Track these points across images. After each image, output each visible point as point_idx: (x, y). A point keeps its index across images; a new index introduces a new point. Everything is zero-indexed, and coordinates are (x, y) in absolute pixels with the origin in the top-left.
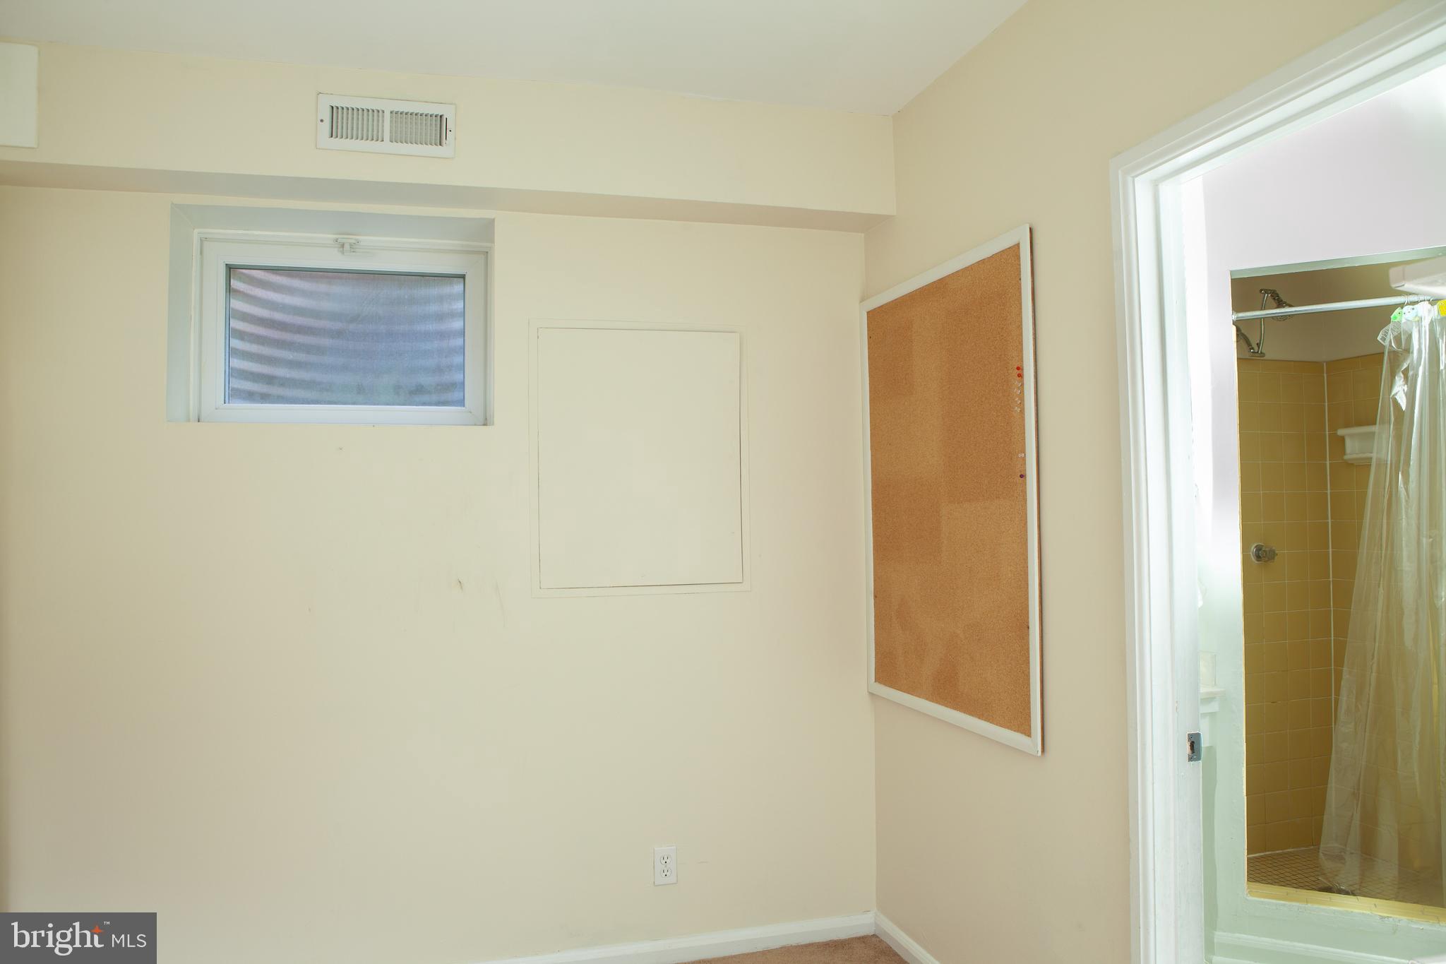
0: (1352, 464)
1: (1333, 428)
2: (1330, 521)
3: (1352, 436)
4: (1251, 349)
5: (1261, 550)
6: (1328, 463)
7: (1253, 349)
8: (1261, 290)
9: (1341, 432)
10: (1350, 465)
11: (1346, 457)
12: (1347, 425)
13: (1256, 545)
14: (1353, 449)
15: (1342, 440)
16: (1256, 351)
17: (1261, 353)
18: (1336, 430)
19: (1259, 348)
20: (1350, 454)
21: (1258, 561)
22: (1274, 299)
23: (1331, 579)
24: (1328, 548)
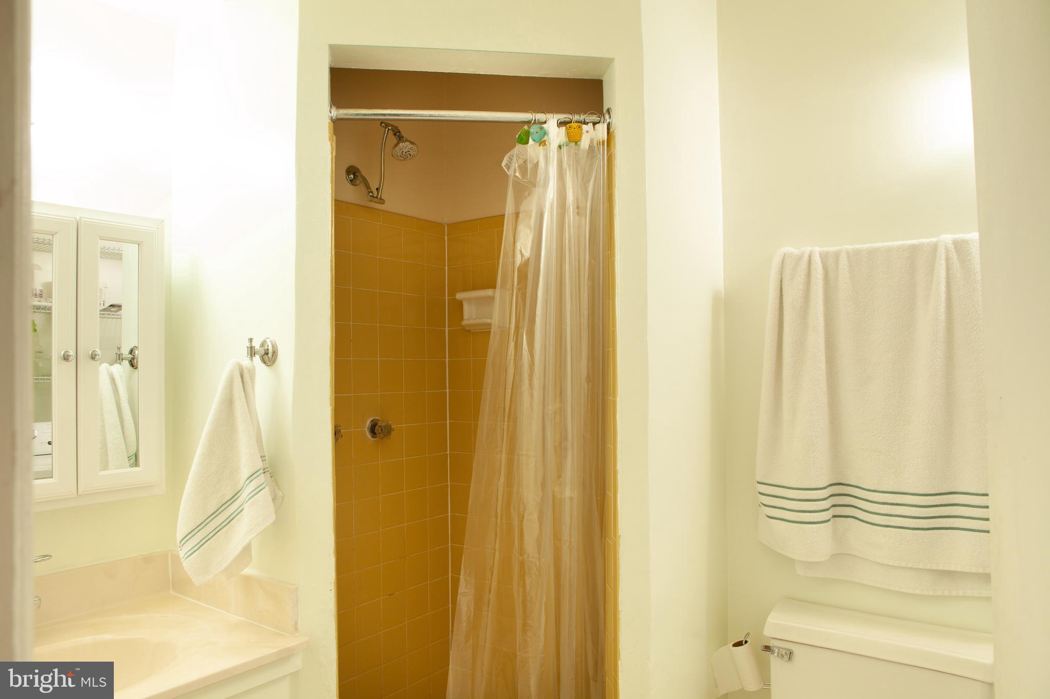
0: (469, 331)
1: (452, 293)
2: (447, 391)
3: (469, 300)
4: (369, 192)
5: (376, 424)
6: (447, 329)
7: (372, 192)
8: (382, 123)
9: (459, 296)
10: (467, 332)
11: (464, 323)
12: (465, 289)
13: (371, 419)
14: (471, 315)
15: (460, 305)
16: (375, 196)
17: (381, 199)
18: (455, 296)
19: (378, 194)
20: (468, 320)
21: (373, 437)
22: (395, 134)
23: (448, 453)
24: (446, 420)
